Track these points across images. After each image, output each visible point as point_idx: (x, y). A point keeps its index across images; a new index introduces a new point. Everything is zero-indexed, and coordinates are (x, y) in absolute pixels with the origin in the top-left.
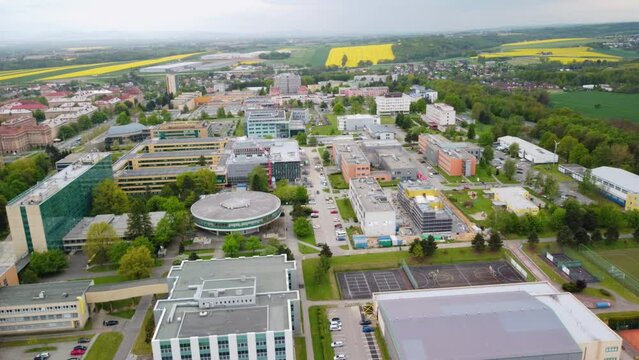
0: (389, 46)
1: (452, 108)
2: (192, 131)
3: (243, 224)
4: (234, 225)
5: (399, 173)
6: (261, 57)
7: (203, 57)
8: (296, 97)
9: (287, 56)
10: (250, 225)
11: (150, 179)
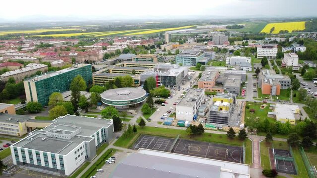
0: (303, 23)
1: (297, 56)
2: (150, 59)
3: (119, 103)
4: (115, 103)
5: (228, 89)
6: (227, 27)
7: (198, 27)
8: (219, 47)
9: (242, 27)
10: (122, 104)
11: (107, 78)
